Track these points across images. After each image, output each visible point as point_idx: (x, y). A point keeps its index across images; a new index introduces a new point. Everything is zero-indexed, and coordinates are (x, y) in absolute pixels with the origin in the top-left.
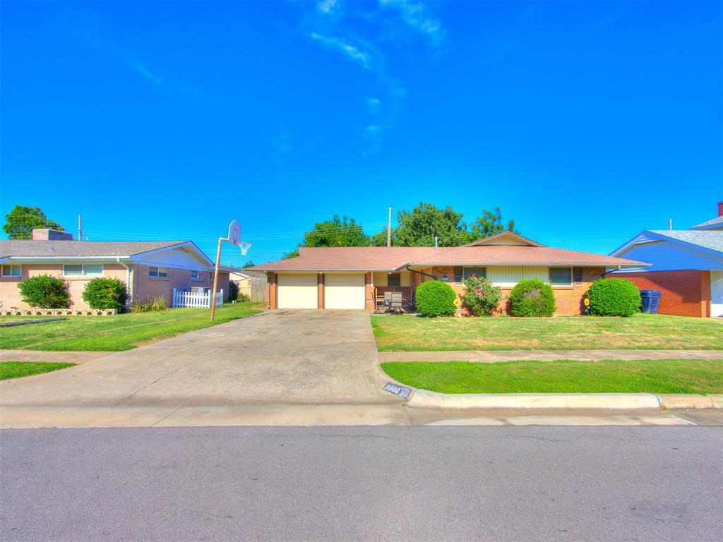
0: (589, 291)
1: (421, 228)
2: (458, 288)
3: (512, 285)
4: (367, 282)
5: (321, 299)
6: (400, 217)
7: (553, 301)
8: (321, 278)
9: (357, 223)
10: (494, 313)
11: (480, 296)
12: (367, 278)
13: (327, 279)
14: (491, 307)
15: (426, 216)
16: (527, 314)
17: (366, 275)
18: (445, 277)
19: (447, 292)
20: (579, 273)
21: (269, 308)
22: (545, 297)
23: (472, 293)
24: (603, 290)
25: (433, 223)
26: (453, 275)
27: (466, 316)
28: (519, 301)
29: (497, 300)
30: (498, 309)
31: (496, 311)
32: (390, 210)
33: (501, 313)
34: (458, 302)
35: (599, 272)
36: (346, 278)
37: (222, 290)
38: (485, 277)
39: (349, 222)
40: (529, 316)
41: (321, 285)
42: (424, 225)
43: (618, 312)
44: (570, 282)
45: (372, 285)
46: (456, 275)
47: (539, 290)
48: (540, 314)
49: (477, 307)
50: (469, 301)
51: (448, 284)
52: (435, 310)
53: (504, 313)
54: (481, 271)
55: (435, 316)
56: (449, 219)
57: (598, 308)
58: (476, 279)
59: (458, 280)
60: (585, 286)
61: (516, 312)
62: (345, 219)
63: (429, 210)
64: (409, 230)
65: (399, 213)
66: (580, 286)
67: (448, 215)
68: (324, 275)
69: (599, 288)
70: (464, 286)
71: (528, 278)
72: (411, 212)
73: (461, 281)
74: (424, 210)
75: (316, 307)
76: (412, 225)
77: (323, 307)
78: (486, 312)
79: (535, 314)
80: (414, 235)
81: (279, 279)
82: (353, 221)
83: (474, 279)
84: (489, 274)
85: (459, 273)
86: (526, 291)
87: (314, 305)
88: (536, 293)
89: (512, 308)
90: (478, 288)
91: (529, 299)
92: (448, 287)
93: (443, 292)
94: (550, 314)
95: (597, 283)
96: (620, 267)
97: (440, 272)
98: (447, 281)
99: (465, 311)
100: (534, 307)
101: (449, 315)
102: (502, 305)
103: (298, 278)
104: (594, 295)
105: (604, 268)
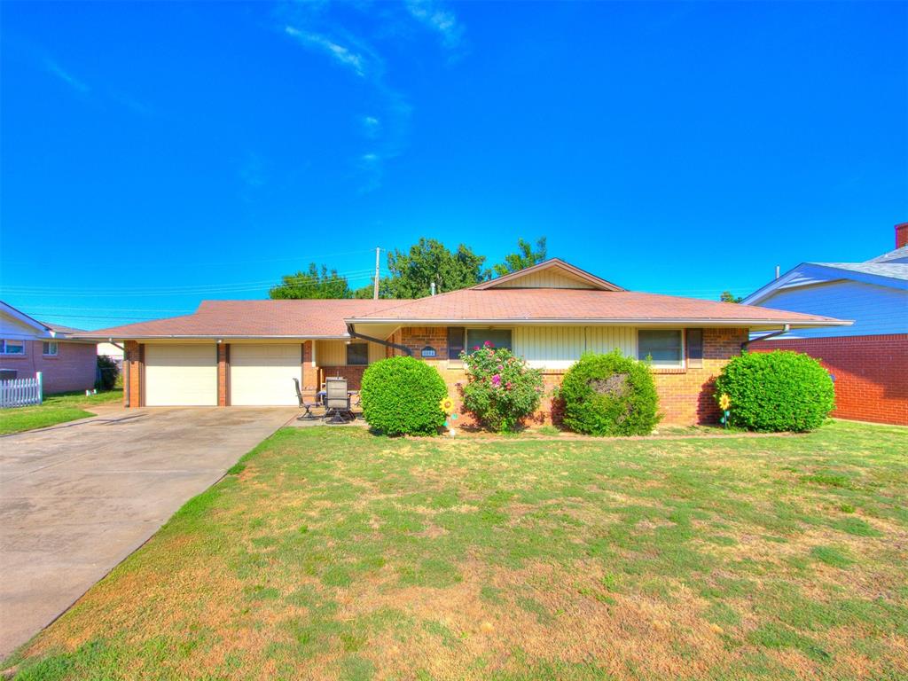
0: (721, 377)
1: (423, 277)
2: (452, 372)
3: (566, 365)
4: (305, 358)
5: (223, 389)
6: (391, 260)
7: (654, 400)
8: (223, 351)
9: (340, 274)
10: (527, 422)
11: (499, 391)
12: (305, 350)
13: (234, 353)
14: (521, 413)
15: (431, 259)
16: (600, 430)
17: (302, 345)
18: (429, 348)
19: (424, 383)
20: (696, 340)
21: (129, 406)
22: (639, 391)
23: (480, 384)
24: (759, 375)
25: (439, 269)
26: (445, 346)
27: (471, 429)
28: (580, 400)
29: (534, 399)
30: (536, 414)
31: (532, 418)
32: (378, 252)
33: (542, 421)
34: (451, 403)
35: (734, 338)
36: (268, 351)
37: (39, 375)
38: (510, 350)
39: (329, 274)
40: (603, 433)
41: (223, 364)
42: (426, 272)
43: (792, 422)
44: (679, 359)
45: (314, 364)
46: (450, 344)
47: (624, 377)
48: (627, 428)
49: (490, 413)
50: (476, 402)
51: (430, 364)
52: (397, 422)
53: (548, 422)
54: (500, 336)
55: (399, 434)
56: (465, 263)
57: (745, 414)
58: (491, 352)
59: (454, 355)
60: (710, 367)
61: (573, 422)
62: (325, 269)
63: (433, 250)
64: (404, 280)
65: (389, 255)
66: (698, 366)
67: (462, 258)
68: (228, 346)
69: (747, 371)
70: (466, 366)
71: (598, 352)
72: (408, 254)
73: (459, 358)
74: (426, 249)
75: (216, 404)
76: (408, 271)
77: (228, 402)
78: (509, 424)
79: (615, 427)
80: (412, 288)
81: (149, 353)
82: (334, 272)
83: (486, 351)
84: (518, 344)
85: (456, 339)
86: (596, 379)
87: (211, 399)
88: (618, 384)
89: (565, 414)
90: (496, 372)
91: (601, 397)
92: (429, 371)
93: (415, 381)
94: (646, 428)
95: (740, 361)
96: (787, 328)
97: (419, 338)
98: (429, 358)
99: (469, 420)
100: (612, 412)
101: (429, 432)
102: (545, 406)
103: (182, 351)
104: (735, 386)
105: (745, 331)
